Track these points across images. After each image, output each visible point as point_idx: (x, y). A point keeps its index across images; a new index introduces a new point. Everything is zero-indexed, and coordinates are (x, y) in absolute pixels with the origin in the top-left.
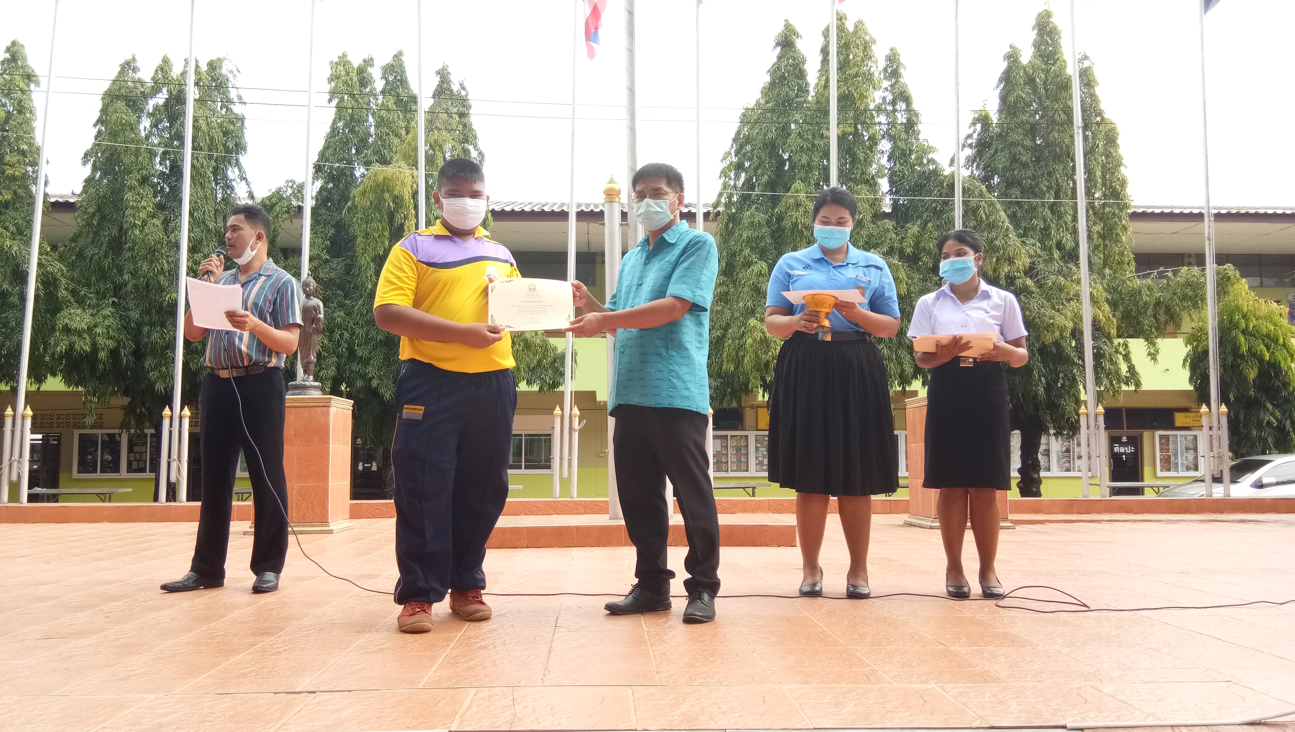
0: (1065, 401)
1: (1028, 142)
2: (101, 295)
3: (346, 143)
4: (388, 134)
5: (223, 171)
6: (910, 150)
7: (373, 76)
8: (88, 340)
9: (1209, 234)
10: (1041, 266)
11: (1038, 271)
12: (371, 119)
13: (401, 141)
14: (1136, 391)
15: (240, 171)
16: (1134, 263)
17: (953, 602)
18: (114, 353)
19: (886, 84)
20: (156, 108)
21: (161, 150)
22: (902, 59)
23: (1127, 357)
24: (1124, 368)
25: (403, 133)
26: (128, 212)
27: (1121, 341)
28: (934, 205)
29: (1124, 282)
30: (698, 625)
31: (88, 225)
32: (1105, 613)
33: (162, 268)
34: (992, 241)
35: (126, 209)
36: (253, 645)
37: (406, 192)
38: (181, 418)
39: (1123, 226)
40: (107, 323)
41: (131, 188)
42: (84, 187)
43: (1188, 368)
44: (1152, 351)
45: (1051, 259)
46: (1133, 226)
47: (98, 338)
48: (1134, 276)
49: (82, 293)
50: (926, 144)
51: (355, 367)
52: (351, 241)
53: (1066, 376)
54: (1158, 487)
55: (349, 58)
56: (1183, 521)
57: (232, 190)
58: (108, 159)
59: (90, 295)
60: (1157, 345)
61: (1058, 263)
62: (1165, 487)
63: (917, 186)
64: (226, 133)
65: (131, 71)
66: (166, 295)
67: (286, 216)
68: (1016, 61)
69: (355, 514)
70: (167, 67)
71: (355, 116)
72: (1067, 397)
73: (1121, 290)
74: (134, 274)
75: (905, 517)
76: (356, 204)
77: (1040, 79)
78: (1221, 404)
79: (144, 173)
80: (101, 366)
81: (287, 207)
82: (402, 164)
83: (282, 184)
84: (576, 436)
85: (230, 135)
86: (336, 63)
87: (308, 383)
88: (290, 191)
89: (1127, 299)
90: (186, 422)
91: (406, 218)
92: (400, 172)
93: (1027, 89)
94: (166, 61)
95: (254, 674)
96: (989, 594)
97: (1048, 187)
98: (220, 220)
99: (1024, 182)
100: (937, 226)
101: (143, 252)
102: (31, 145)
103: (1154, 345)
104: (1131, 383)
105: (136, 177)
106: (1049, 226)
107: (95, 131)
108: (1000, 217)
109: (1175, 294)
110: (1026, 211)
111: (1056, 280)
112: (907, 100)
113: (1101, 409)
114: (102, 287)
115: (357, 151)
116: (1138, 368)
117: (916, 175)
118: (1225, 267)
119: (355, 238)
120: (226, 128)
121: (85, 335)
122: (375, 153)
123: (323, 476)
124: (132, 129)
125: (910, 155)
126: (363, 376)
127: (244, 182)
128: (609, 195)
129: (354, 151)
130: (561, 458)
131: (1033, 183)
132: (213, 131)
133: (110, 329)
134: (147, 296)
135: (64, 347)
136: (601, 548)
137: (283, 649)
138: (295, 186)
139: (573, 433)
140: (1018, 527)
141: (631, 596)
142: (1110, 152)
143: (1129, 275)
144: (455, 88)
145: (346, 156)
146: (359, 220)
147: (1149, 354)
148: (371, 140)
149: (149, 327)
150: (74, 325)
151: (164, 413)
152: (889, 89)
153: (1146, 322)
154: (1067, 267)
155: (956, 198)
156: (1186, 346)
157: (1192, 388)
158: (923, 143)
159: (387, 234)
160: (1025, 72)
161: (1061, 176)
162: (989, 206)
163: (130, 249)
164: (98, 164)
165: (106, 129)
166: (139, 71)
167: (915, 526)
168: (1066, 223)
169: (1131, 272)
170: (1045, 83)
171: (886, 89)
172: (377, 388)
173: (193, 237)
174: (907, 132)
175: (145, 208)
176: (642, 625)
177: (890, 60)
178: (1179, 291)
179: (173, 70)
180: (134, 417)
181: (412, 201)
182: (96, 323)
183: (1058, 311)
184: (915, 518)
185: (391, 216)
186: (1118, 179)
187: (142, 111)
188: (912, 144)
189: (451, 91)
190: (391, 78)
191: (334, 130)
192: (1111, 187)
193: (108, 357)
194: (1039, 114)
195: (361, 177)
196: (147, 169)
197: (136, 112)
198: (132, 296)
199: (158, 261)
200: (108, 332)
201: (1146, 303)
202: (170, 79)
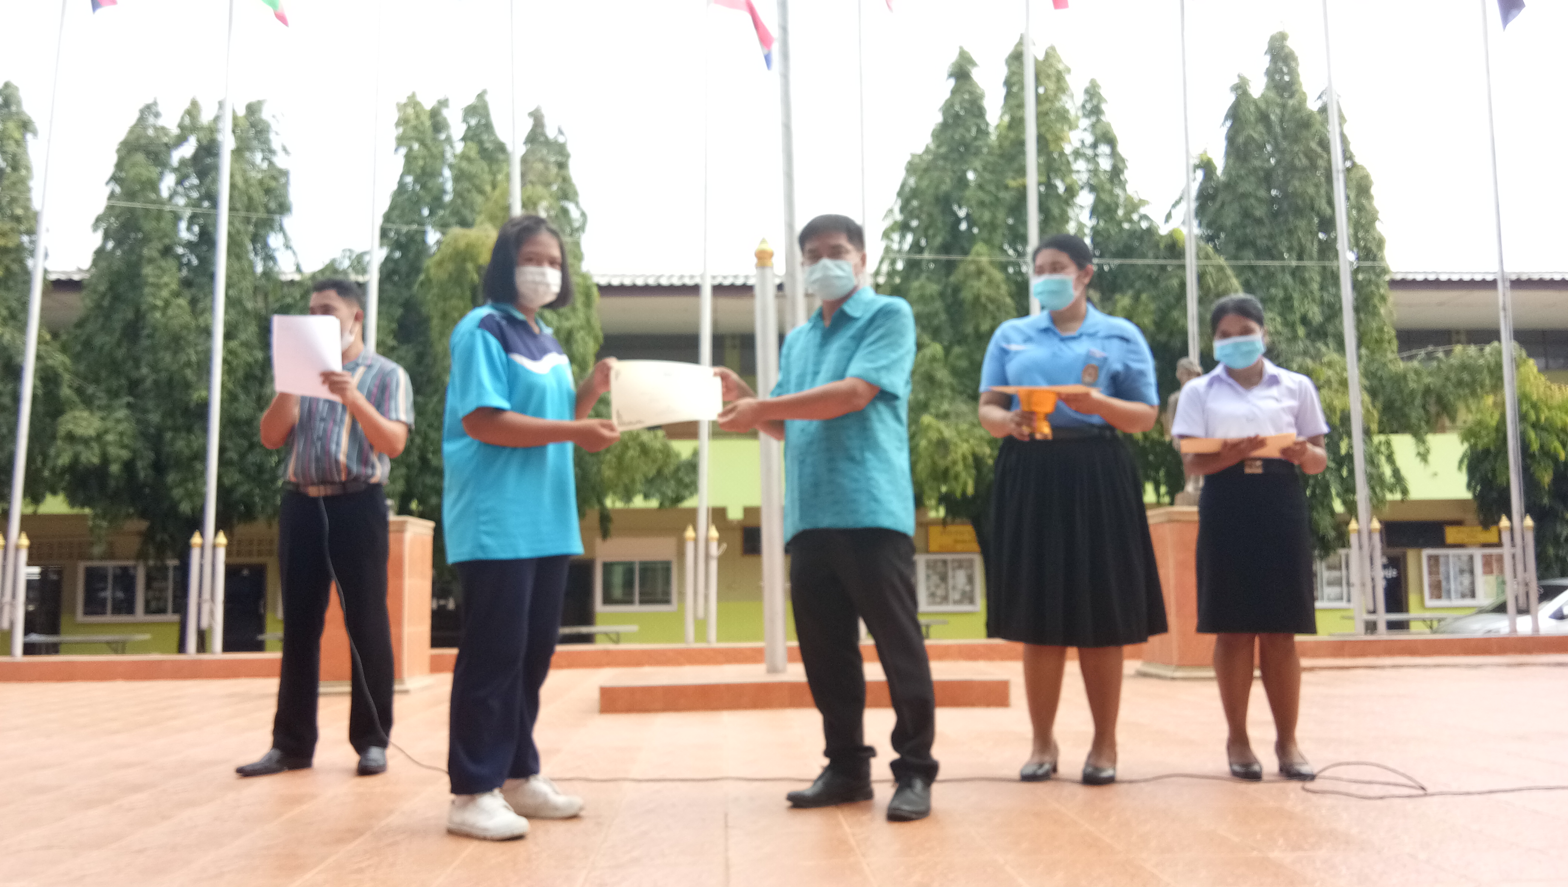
0: (1318, 513)
1: (1262, 193)
2: (113, 394)
3: (416, 203)
4: (469, 191)
5: (264, 238)
6: (1117, 205)
7: (450, 119)
8: (97, 450)
9: (1504, 304)
12: (447, 173)
13: (486, 198)
14: (1402, 501)
15: (284, 238)
16: (1396, 342)
18: (129, 466)
19: (1085, 123)
20: (183, 162)
21: (188, 213)
22: (1105, 93)
23: (1390, 458)
24: (1387, 471)
25: (488, 188)
26: (147, 290)
27: (1382, 438)
28: (1148, 272)
29: (1385, 365)
31: (99, 306)
33: (188, 360)
35: (145, 287)
38: (214, 547)
39: (1381, 296)
40: (121, 427)
41: (151, 261)
42: (94, 260)
43: (1464, 471)
44: (1422, 450)
45: (1295, 338)
46: (1394, 297)
47: (109, 447)
48: (1396, 358)
49: (90, 391)
50: (1136, 197)
51: (429, 480)
54: (1431, 621)
55: (419, 98)
57: (275, 261)
58: (122, 225)
59: (99, 394)
60: (1427, 442)
61: (1303, 342)
62: (1440, 620)
63: (1127, 247)
64: (268, 191)
65: (152, 118)
66: (193, 393)
68: (1246, 94)
69: (436, 668)
70: (196, 112)
71: (428, 170)
73: (1382, 375)
74: (154, 368)
76: (430, 277)
77: (1275, 115)
78: (1525, 516)
79: (167, 242)
80: (112, 483)
82: (488, 226)
83: (338, 255)
84: (714, 565)
85: (272, 194)
86: (404, 105)
88: (346, 263)
89: (1389, 385)
90: (221, 552)
93: (1261, 128)
94: (194, 104)
96: (1291, 774)
98: (260, 297)
99: (1259, 241)
100: (1153, 297)
101: (166, 340)
102: (27, 208)
103: (1424, 442)
104: (1397, 490)
105: (156, 247)
106: (1291, 296)
107: (107, 191)
108: (1231, 285)
109: (1447, 379)
111: (1302, 363)
112: (1111, 141)
113: (1376, 524)
114: (114, 384)
115: (432, 213)
116: (1404, 472)
119: (428, 319)
120: (268, 186)
121: (94, 445)
122: (453, 214)
124: (151, 189)
125: (1116, 210)
127: (289, 252)
128: (760, 259)
129: (426, 212)
131: (1270, 244)
132: (252, 189)
133: (124, 435)
134: (170, 395)
135: (67, 459)
138: (354, 257)
139: (710, 561)
142: (1363, 206)
143: (1390, 356)
144: (551, 133)
145: (416, 218)
146: (435, 297)
147: (1419, 454)
148: (448, 198)
149: (172, 433)
150: (79, 431)
151: (193, 540)
152: (1090, 129)
153: (1413, 414)
154: (1314, 347)
156: (1462, 442)
158: (1132, 195)
160: (1257, 108)
162: (1218, 271)
163: (150, 336)
164: (110, 233)
165: (121, 189)
166: (161, 116)
167: (1153, 677)
168: (1312, 292)
169: (1393, 352)
170: (1281, 121)
171: (1085, 130)
174: (1112, 181)
175: (166, 285)
177: (1090, 94)
178: (1452, 375)
179: (204, 115)
180: (153, 545)
182: (107, 429)
184: (1153, 666)
186: (1374, 238)
187: (165, 165)
188: (1118, 196)
189: (546, 137)
190: (473, 122)
191: (402, 186)
192: (1365, 247)
193: (121, 471)
194: (1274, 157)
195: (435, 243)
196: (170, 237)
197: (158, 165)
198: (152, 395)
199: (184, 350)
200: (122, 440)
201: (1412, 391)
202: (199, 125)
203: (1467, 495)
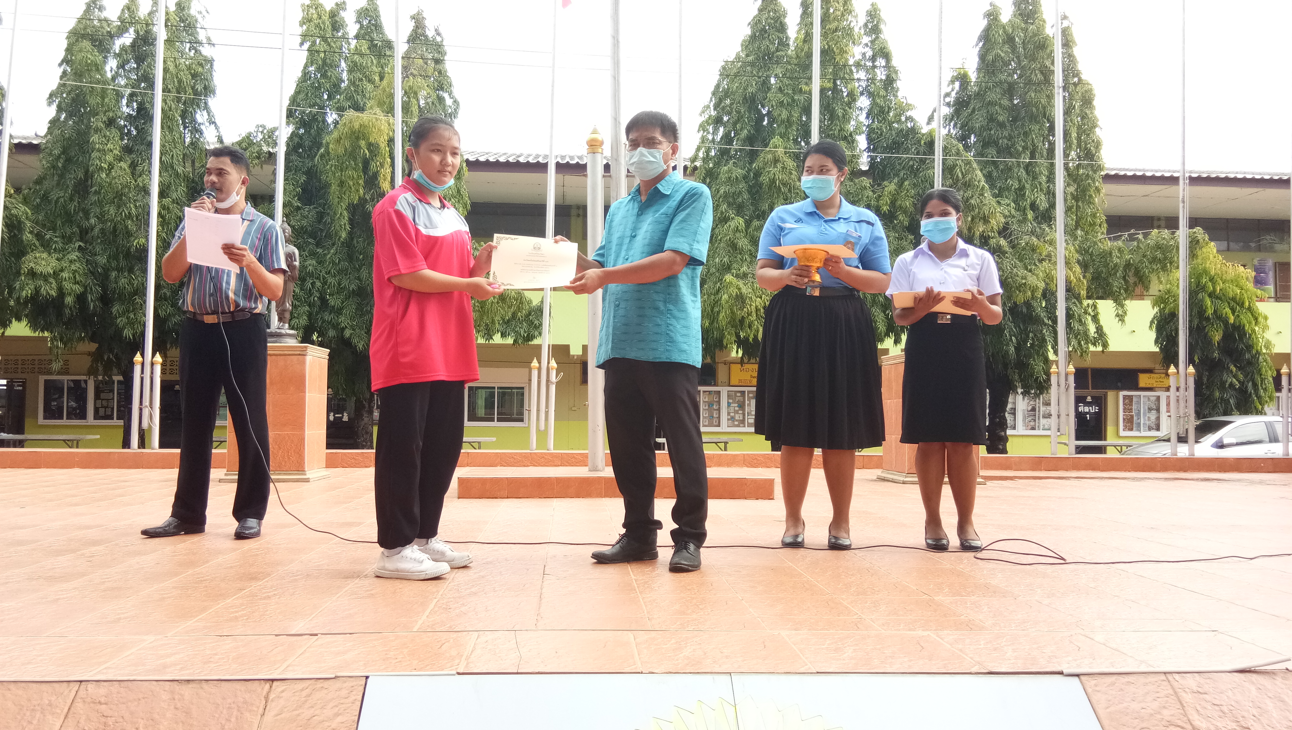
0: (1034, 360)
1: (1005, 102)
2: (67, 239)
3: (318, 88)
4: (361, 80)
5: (192, 114)
6: (889, 108)
7: (345, 19)
8: (54, 285)
9: (1184, 196)
10: (1015, 227)
11: (1012, 232)
12: (343, 64)
13: (375, 87)
14: (1103, 351)
15: (209, 115)
16: (1105, 225)
17: (932, 553)
18: (81, 299)
19: (866, 39)
20: (123, 48)
21: (128, 91)
22: (883, 15)
23: (1095, 318)
24: (1092, 328)
25: (377, 79)
26: (95, 155)
27: (1090, 302)
28: (911, 163)
29: (1095, 243)
30: (685, 574)
31: (54, 167)
32: (1082, 565)
33: (129, 213)
34: (967, 200)
35: (93, 152)
36: (241, 590)
37: (382, 140)
38: (152, 364)
39: (1096, 188)
40: (73, 267)
41: (97, 130)
42: (49, 128)
43: (1154, 329)
44: (1120, 312)
45: (1025, 220)
46: (1106, 188)
47: (64, 283)
48: (1105, 238)
49: (48, 237)
50: (905, 102)
51: (327, 317)
52: (322, 188)
53: (1035, 335)
54: (1121, 446)
56: (1149, 479)
57: (201, 134)
58: (73, 100)
59: (55, 239)
60: (1125, 306)
61: (1031, 224)
62: (1127, 446)
63: (894, 143)
64: (194, 76)
65: (96, 10)
66: (134, 240)
67: (257, 161)
68: (996, 19)
69: (331, 463)
70: (134, 7)
71: (328, 61)
72: (1036, 357)
73: (1092, 251)
74: (101, 218)
75: (878, 472)
76: (329, 151)
77: (1020, 37)
78: (1189, 365)
79: (111, 115)
80: (67, 311)
81: (257, 152)
82: (377, 110)
83: (252, 129)
84: (553, 388)
85: (199, 78)
86: (308, 6)
87: (283, 331)
88: (260, 136)
89: (1098, 260)
90: (158, 369)
91: (381, 166)
92: (375, 119)
93: (1006, 48)
95: (245, 618)
96: (966, 547)
97: (1023, 148)
98: (188, 164)
99: (1001, 141)
100: (914, 184)
101: (111, 195)
103: (1122, 306)
104: (1099, 343)
105: (102, 119)
106: (1024, 187)
107: (60, 70)
108: (976, 176)
109: (1144, 256)
110: (1002, 171)
111: (1029, 241)
112: (887, 56)
113: (1071, 369)
114: (68, 231)
115: (330, 98)
116: (1106, 329)
117: (894, 133)
118: (1195, 230)
119: (327, 185)
120: (195, 70)
121: (52, 280)
122: (348, 99)
123: (299, 424)
124: (98, 69)
125: (888, 112)
126: (336, 326)
127: (213, 126)
128: (591, 146)
129: (326, 97)
130: (538, 410)
131: (1010, 143)
132: (182, 73)
133: (76, 273)
134: (115, 241)
135: (30, 292)
136: (581, 499)
137: (272, 593)
138: (265, 131)
139: (550, 386)
140: (989, 483)
141: (618, 546)
142: (1086, 114)
143: (1100, 236)
144: (430, 33)
145: (318, 101)
146: (333, 168)
147: (1117, 315)
148: (343, 85)
149: (116, 272)
150: (39, 269)
151: (135, 359)
152: (869, 44)
153: (1116, 284)
154: (1040, 228)
155: (936, 157)
156: (1153, 308)
157: (1157, 350)
158: (902, 100)
159: (361, 182)
160: (1005, 32)
161: (1036, 137)
162: (966, 164)
163: (96, 193)
164: (63, 105)
165: (72, 70)
166: (105, 9)
167: (888, 481)
168: (1040, 184)
169: (1102, 233)
170: (1023, 43)
171: (866, 45)
172: (350, 338)
173: (161, 182)
174: (886, 89)
175: (111, 151)
176: (629, 573)
177: (871, 15)
178: (1148, 253)
179: (140, 10)
180: (102, 364)
181: (387, 148)
182: (62, 267)
183: (1030, 271)
184: (888, 473)
185: (366, 164)
186: (1093, 141)
187: (108, 51)
188: (891, 101)
189: (426, 37)
190: (365, 23)
191: (305, 75)
192: (1086, 148)
193: (75, 302)
194: (1017, 73)
195: (333, 123)
196: (114, 111)
197: (102, 52)
198: (99, 241)
199: (125, 205)
200: (75, 277)
201: (1116, 265)
202: (137, 18)
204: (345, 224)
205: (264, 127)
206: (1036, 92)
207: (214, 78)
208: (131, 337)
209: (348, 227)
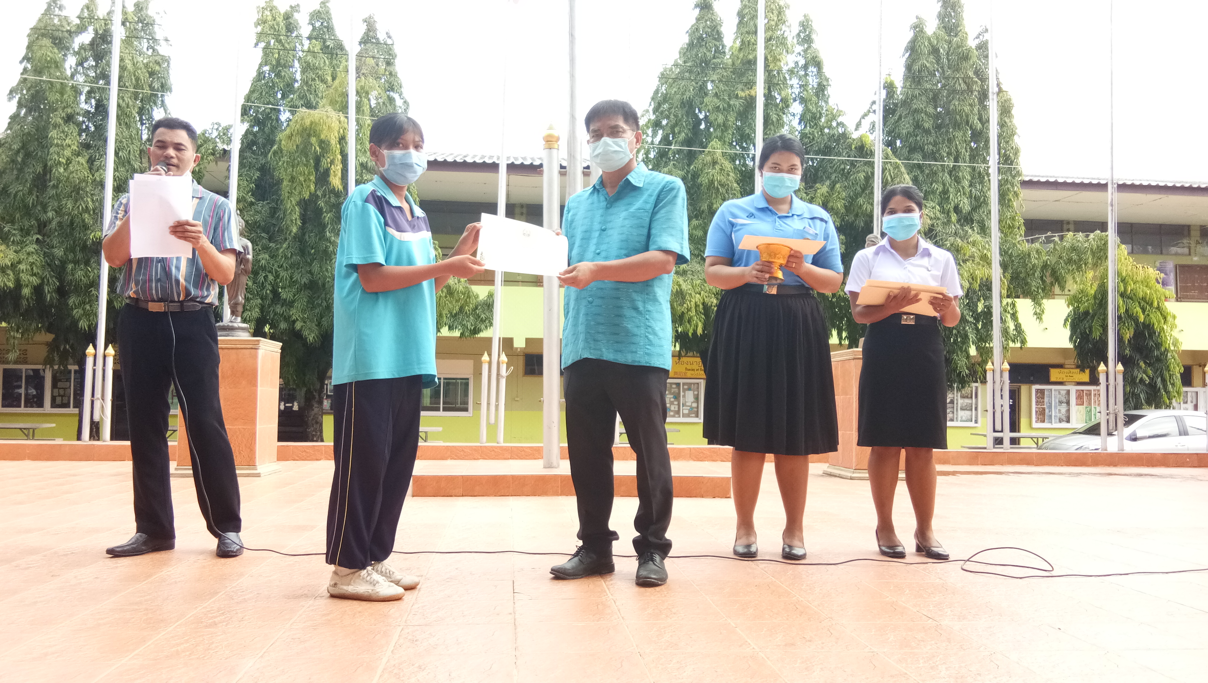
0: (957, 356)
1: (930, 110)
2: (25, 232)
3: (272, 87)
4: (313, 80)
5: (149, 111)
6: (821, 114)
7: (299, 21)
8: (12, 276)
9: (1112, 202)
10: (940, 228)
11: (937, 233)
12: (297, 65)
13: (327, 86)
14: (1021, 348)
16: (1023, 228)
18: (38, 290)
19: (799, 49)
20: (82, 47)
21: (87, 89)
22: (815, 25)
23: (1014, 316)
24: (1011, 326)
25: (329, 78)
26: (52, 150)
27: (1010, 300)
28: (842, 167)
29: (1014, 245)
31: (13, 161)
33: (86, 206)
35: (51, 147)
37: (333, 137)
38: (105, 356)
39: (1015, 192)
40: (31, 259)
41: (56, 126)
42: (9, 123)
43: (1068, 327)
44: (1038, 311)
45: (949, 221)
46: (1025, 193)
47: (21, 275)
48: (1023, 240)
49: (6, 229)
50: (836, 108)
51: (279, 309)
52: (275, 185)
53: (958, 332)
54: (1038, 438)
56: (1084, 474)
58: (33, 96)
59: (14, 232)
60: (1042, 305)
61: (955, 225)
62: (1043, 438)
63: (826, 147)
64: (152, 74)
65: (57, 9)
66: (91, 233)
67: (211, 157)
68: (922, 31)
69: (282, 457)
70: (93, 6)
71: (281, 61)
72: (959, 353)
73: (1012, 252)
74: (59, 211)
75: (825, 467)
76: (282, 147)
77: (944, 50)
78: (1118, 363)
79: (69, 111)
80: (24, 303)
81: (212, 149)
82: (329, 109)
83: (208, 127)
84: (503, 383)
85: (155, 76)
86: (263, 8)
87: (235, 325)
88: (215, 134)
89: (1017, 261)
90: (110, 361)
91: (332, 162)
92: (328, 117)
93: (931, 58)
97: (948, 153)
99: (926, 147)
100: (845, 187)
101: (68, 190)
103: (1040, 305)
104: (1018, 340)
105: (61, 115)
106: (948, 190)
109: (1060, 257)
110: (927, 176)
111: (954, 241)
112: (818, 65)
113: (1006, 366)
114: (27, 224)
115: (284, 97)
116: (1023, 327)
117: (825, 137)
119: (280, 182)
120: (152, 69)
121: (9, 272)
122: (301, 98)
123: (250, 417)
124: (57, 67)
125: (820, 118)
126: (287, 319)
128: (548, 142)
129: (279, 96)
130: (488, 402)
131: (935, 149)
132: (139, 71)
133: (34, 265)
134: (72, 234)
136: (537, 497)
138: (220, 129)
139: (501, 379)
141: (577, 559)
142: (1006, 123)
143: (1019, 238)
144: (381, 36)
145: (272, 100)
146: (285, 164)
147: (1035, 314)
148: (296, 85)
149: (73, 265)
151: (87, 351)
152: (802, 53)
153: (1034, 283)
154: (963, 230)
155: (876, 160)
156: (1068, 307)
158: (833, 107)
159: (312, 178)
160: (930, 43)
161: (960, 143)
162: (894, 169)
163: (55, 187)
164: (23, 102)
165: (32, 66)
166: (65, 9)
168: (963, 188)
169: (1021, 235)
170: (947, 54)
171: (799, 54)
172: (300, 330)
173: (118, 177)
174: (817, 95)
175: (69, 146)
177: (803, 26)
178: (1064, 255)
179: (99, 9)
180: (58, 353)
181: (338, 146)
182: (20, 259)
184: (835, 469)
185: (318, 161)
186: (1012, 148)
187: (68, 49)
188: (822, 107)
189: (378, 39)
190: (318, 24)
191: (260, 75)
192: (1005, 155)
193: (32, 293)
194: (941, 82)
195: (286, 121)
196: (72, 108)
197: (62, 49)
198: (56, 234)
199: (82, 199)
200: (32, 269)
201: (1034, 266)
202: (96, 18)
203: (1070, 346)
204: (296, 219)
205: (219, 125)
206: (959, 101)
207: (171, 77)
208: (87, 329)
209: (299, 223)
